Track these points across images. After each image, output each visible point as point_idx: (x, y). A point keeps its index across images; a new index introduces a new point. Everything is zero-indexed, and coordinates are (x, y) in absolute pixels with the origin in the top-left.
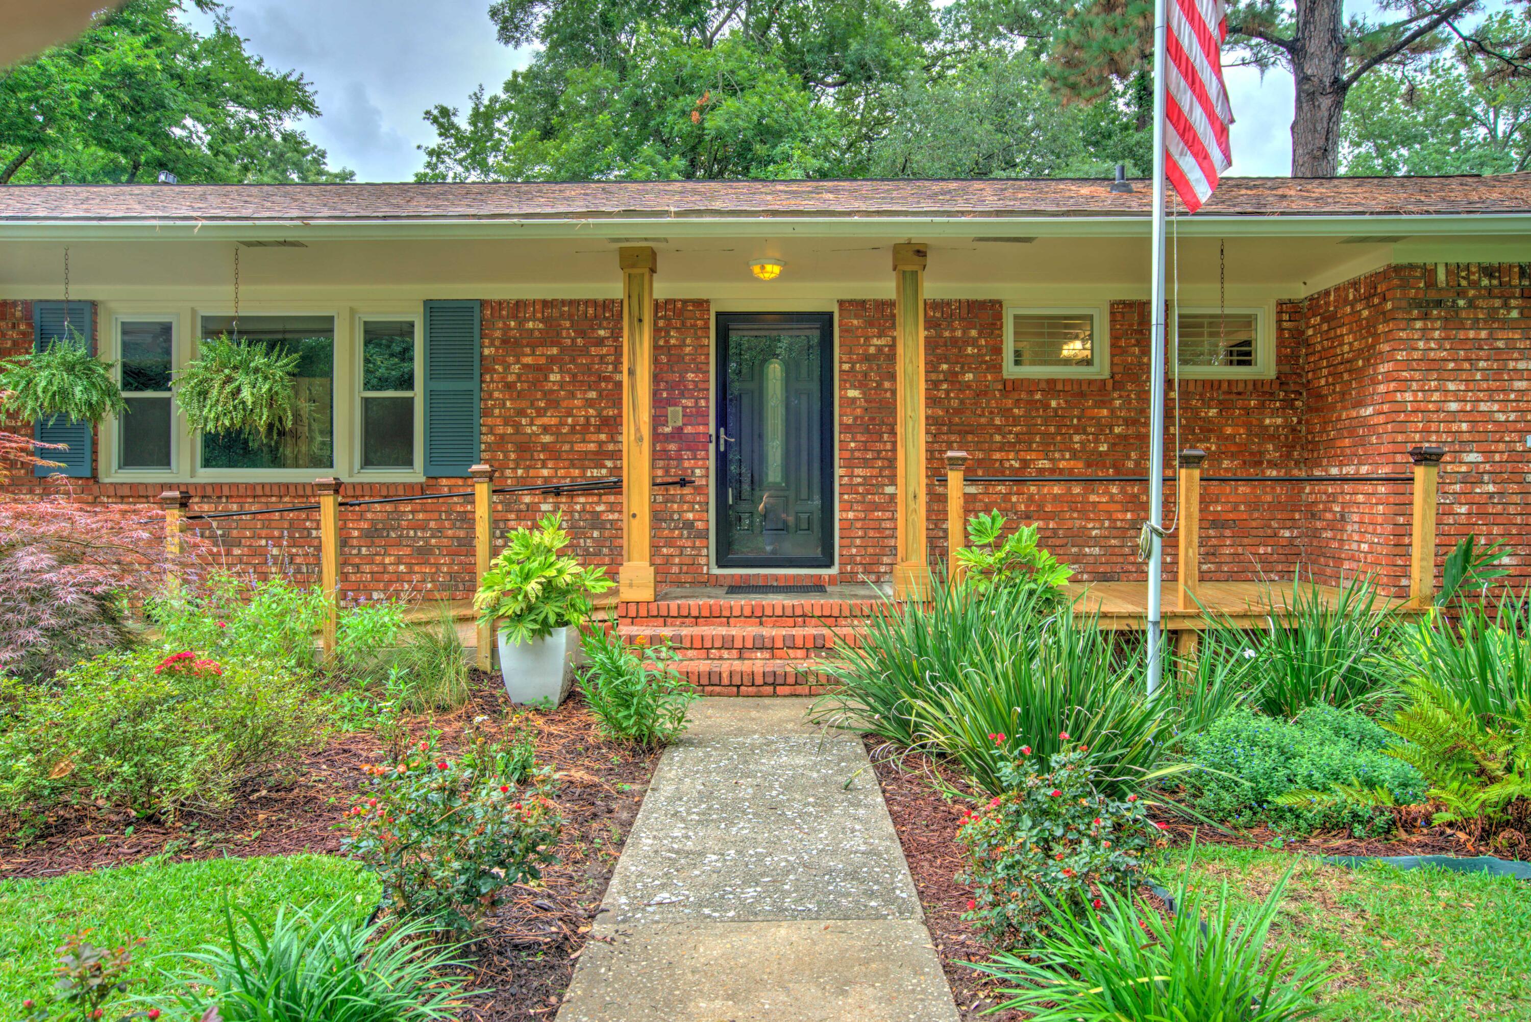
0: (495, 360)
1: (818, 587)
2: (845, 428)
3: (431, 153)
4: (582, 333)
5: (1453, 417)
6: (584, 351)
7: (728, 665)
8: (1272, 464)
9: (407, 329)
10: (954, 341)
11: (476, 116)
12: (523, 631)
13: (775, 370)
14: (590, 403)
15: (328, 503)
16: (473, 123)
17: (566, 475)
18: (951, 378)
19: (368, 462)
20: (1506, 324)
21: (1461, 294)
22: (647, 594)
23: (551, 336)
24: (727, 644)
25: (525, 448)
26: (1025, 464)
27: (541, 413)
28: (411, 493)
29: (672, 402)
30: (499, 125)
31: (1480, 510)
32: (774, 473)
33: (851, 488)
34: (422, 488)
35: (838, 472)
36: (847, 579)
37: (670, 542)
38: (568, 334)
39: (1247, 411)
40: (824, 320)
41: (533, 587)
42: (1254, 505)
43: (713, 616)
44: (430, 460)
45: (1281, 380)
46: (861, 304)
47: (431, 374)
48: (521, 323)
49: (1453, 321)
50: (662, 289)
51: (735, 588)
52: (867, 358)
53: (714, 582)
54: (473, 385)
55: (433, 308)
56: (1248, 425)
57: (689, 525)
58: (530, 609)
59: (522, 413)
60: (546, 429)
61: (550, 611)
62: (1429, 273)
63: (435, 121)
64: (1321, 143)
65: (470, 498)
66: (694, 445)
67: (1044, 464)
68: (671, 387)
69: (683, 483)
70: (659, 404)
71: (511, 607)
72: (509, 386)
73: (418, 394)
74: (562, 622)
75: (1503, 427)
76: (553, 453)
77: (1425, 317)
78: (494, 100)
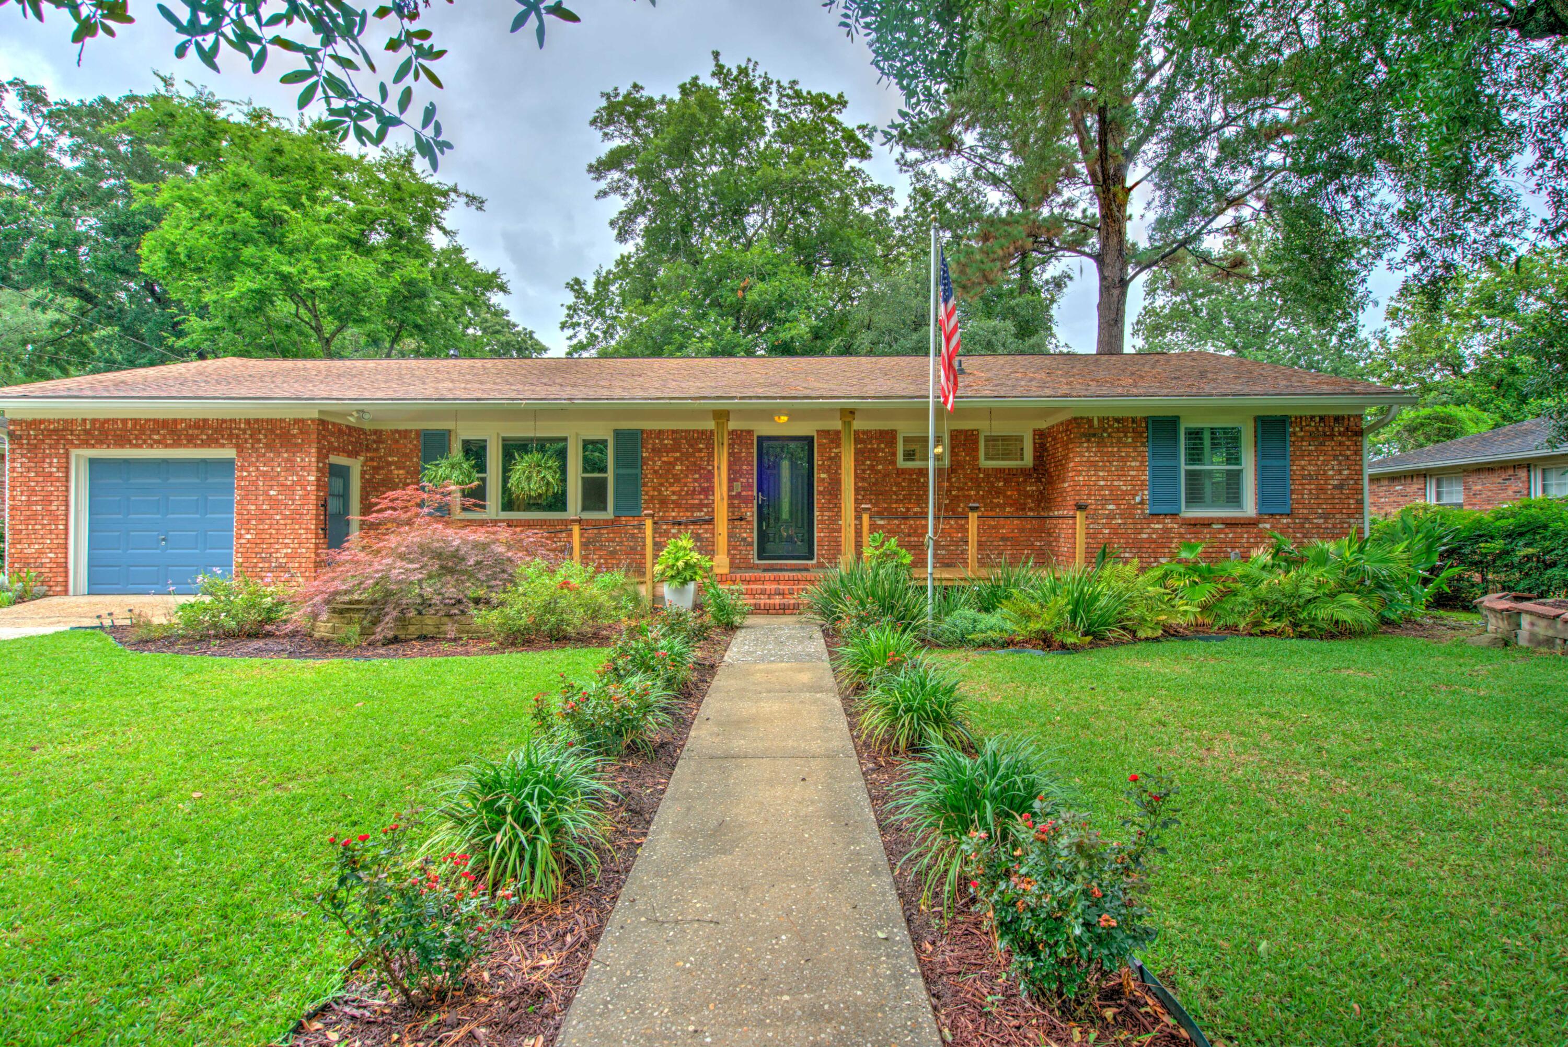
0: (648, 459)
1: (806, 569)
2: (820, 493)
3: (569, 308)
4: (691, 446)
5: (1102, 488)
6: (693, 455)
7: (763, 601)
8: (1031, 509)
9: (604, 442)
10: (873, 450)
11: (598, 283)
12: (676, 583)
13: (785, 465)
14: (695, 480)
15: (576, 529)
16: (596, 287)
17: (684, 516)
18: (872, 468)
19: (585, 508)
20: (1126, 445)
21: (1105, 430)
22: (726, 570)
23: (676, 447)
24: (763, 592)
25: (664, 502)
26: (908, 509)
27: (671, 485)
28: (607, 523)
29: (735, 480)
30: (613, 288)
31: (1115, 531)
32: (785, 515)
33: (822, 522)
34: (613, 522)
35: (816, 514)
36: (821, 566)
37: (735, 548)
38: (685, 446)
39: (1018, 483)
40: (809, 440)
41: (680, 564)
42: (1022, 530)
43: (756, 581)
44: (616, 507)
45: (1035, 469)
46: (827, 432)
47: (617, 465)
48: (662, 440)
49: (1101, 443)
50: (732, 425)
51: (767, 569)
52: (830, 458)
53: (756, 567)
54: (638, 471)
55: (618, 434)
56: (1019, 491)
57: (744, 539)
58: (678, 573)
59: (662, 485)
60: (674, 493)
61: (687, 574)
62: (1090, 421)
63: (572, 289)
64: (1113, 316)
65: (640, 527)
66: (747, 501)
67: (917, 509)
68: (735, 472)
69: (741, 519)
70: (731, 481)
71: (670, 573)
72: (656, 472)
73: (610, 475)
74: (692, 579)
75: (1125, 493)
76: (677, 504)
77: (1088, 441)
78: (609, 272)
